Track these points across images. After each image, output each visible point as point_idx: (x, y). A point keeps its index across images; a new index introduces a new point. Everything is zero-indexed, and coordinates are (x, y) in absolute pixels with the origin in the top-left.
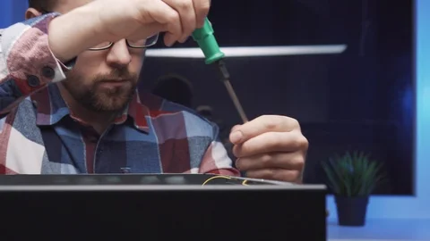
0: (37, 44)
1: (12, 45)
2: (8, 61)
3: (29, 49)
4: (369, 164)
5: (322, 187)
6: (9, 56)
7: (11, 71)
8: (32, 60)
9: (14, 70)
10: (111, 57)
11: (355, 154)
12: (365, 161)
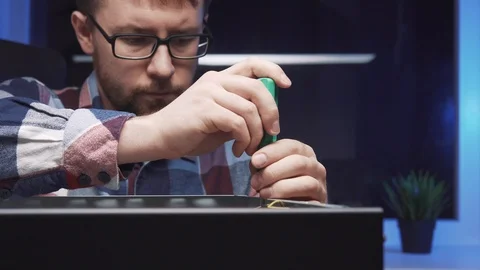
0: (104, 148)
1: (76, 138)
2: (66, 153)
3: (93, 149)
4: (436, 184)
5: (378, 210)
6: (69, 148)
7: (65, 163)
8: (93, 163)
9: (69, 164)
10: (150, 68)
11: (420, 172)
12: (432, 181)
